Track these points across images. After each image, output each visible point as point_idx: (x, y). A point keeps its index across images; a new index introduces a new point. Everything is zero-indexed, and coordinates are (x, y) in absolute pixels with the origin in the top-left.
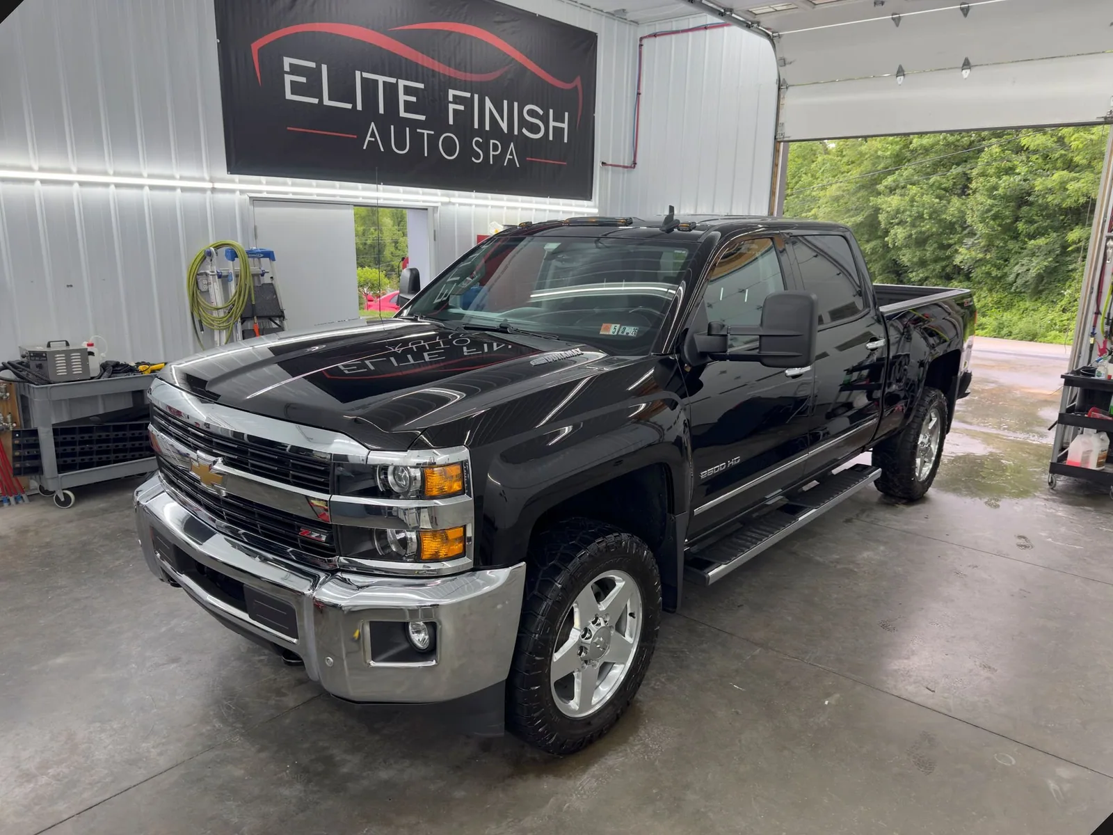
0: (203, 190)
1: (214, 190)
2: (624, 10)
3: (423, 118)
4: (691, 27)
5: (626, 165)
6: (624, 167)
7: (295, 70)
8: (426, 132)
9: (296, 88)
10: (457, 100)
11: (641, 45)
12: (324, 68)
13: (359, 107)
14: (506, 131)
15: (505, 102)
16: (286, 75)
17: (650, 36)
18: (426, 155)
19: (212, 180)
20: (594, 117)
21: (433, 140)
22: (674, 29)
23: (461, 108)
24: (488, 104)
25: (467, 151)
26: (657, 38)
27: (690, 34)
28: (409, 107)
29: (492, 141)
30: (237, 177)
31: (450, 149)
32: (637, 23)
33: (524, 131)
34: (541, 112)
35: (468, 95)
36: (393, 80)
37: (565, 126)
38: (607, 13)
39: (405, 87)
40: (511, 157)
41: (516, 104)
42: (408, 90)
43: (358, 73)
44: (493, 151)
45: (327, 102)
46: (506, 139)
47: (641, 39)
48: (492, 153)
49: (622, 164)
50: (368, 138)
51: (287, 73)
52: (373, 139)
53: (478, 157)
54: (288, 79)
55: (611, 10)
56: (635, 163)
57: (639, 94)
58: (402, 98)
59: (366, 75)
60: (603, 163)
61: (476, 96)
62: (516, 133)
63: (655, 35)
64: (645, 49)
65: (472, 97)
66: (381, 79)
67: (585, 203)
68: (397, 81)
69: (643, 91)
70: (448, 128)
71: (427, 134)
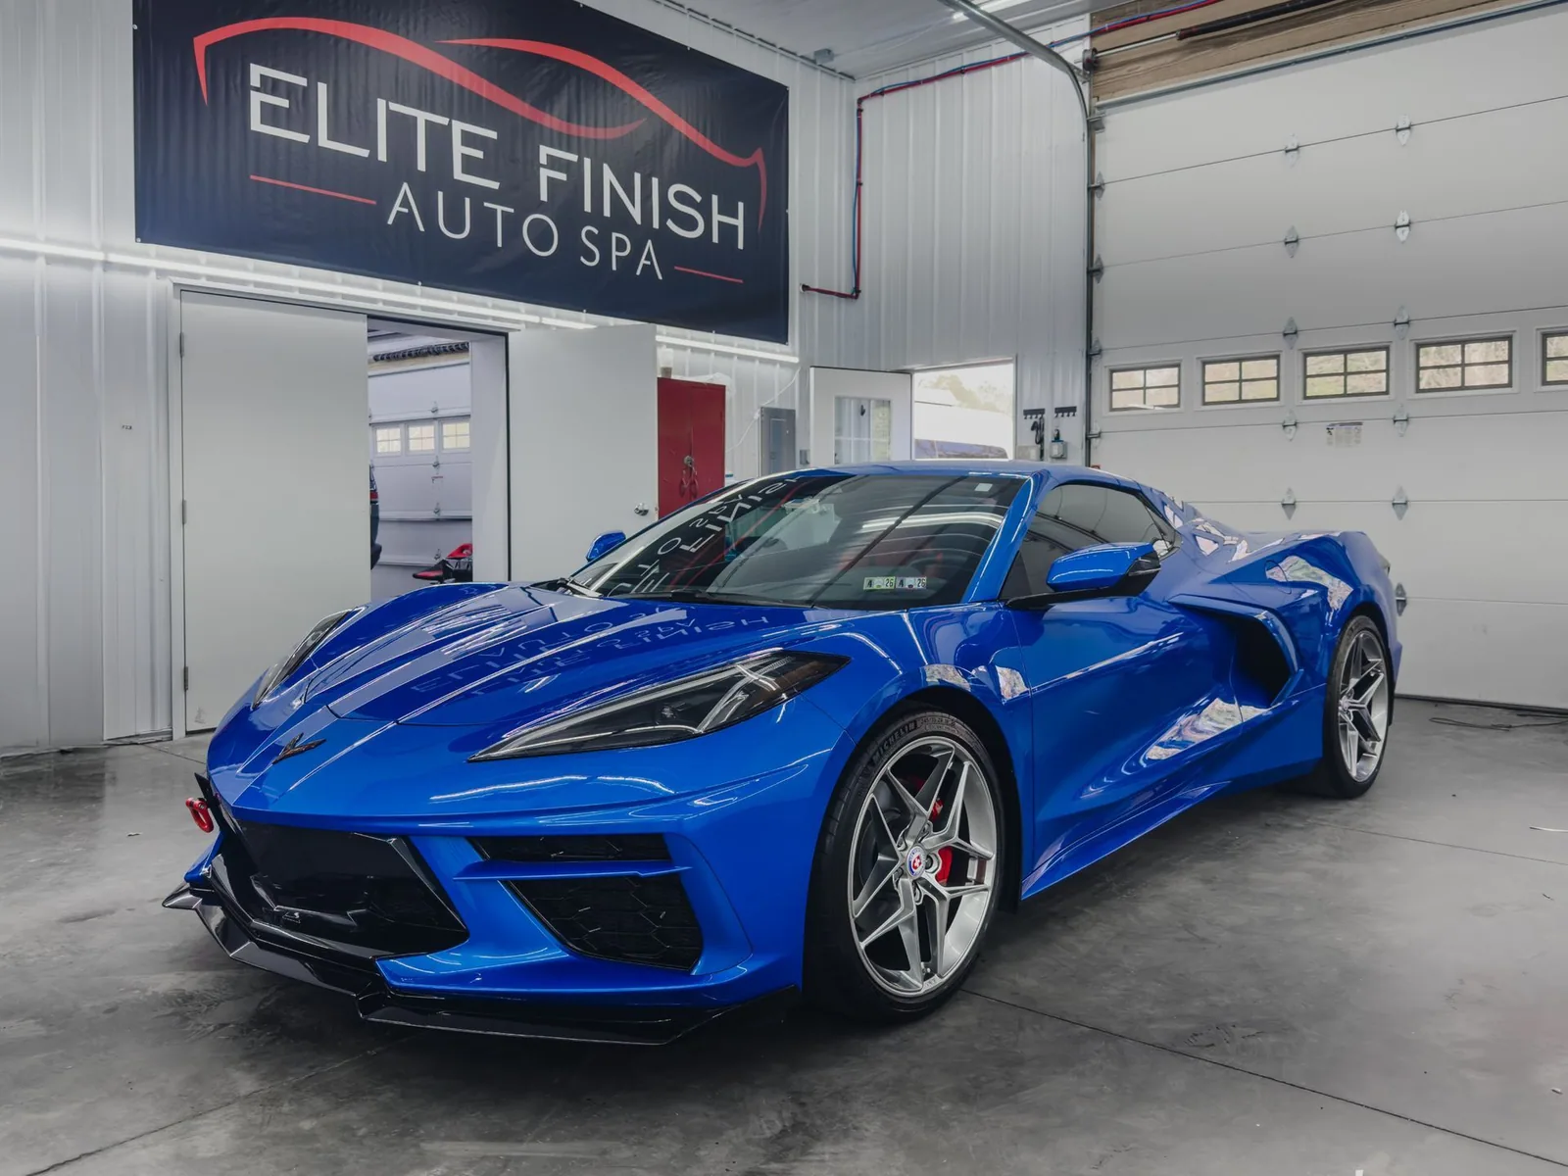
0: (88, 264)
1: (107, 265)
2: (829, 51)
3: (495, 185)
4: (938, 73)
5: (843, 291)
6: (840, 295)
7: (271, 86)
8: (500, 209)
9: (271, 114)
10: (554, 163)
11: (860, 111)
12: (322, 88)
13: (382, 156)
14: (638, 221)
15: (637, 177)
16: (253, 93)
17: (874, 94)
18: (500, 245)
19: (106, 249)
20: (787, 215)
21: (512, 224)
22: (911, 80)
23: (563, 177)
24: (608, 176)
25: (571, 246)
26: (886, 96)
27: (937, 83)
28: (469, 164)
29: (615, 235)
30: (152, 248)
31: (542, 237)
32: (851, 77)
33: (670, 223)
34: (698, 198)
35: (574, 158)
36: (444, 121)
37: (739, 222)
38: (802, 57)
39: (464, 133)
40: (649, 263)
41: (655, 181)
42: (469, 139)
43: (381, 103)
44: (617, 250)
45: (324, 141)
46: (640, 234)
47: (860, 101)
48: (615, 253)
49: (835, 290)
50: (397, 208)
51: (257, 90)
52: (406, 210)
53: (590, 256)
54: (256, 99)
55: (809, 53)
56: (857, 291)
57: (859, 184)
58: (459, 150)
59: (394, 107)
60: (805, 288)
61: (587, 162)
62: (656, 225)
63: (882, 93)
64: (865, 116)
65: (581, 162)
66: (422, 117)
67: (777, 346)
68: (450, 122)
69: (865, 179)
70: (540, 207)
71: (503, 211)
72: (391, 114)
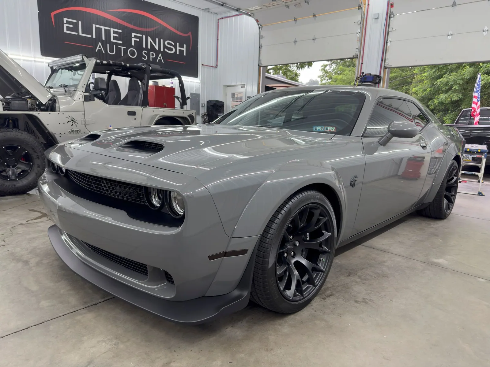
0: (31, 61)
1: (35, 61)
2: (208, 8)
4: (234, 15)
5: (213, 66)
6: (213, 67)
8: (122, 47)
10: (135, 37)
11: (218, 22)
12: (80, 23)
13: (94, 37)
14: (157, 49)
15: (157, 39)
16: (64, 24)
17: (221, 18)
19: (35, 58)
20: (198, 47)
22: (229, 16)
23: (138, 40)
24: (150, 39)
26: (223, 19)
27: (234, 17)
29: (151, 53)
30: (44, 57)
31: (133, 53)
32: (217, 14)
34: (173, 44)
35: (141, 35)
36: (109, 28)
37: (184, 49)
38: (203, 9)
40: (160, 59)
41: (162, 40)
42: (114, 32)
43: (94, 25)
44: (152, 56)
45: (81, 34)
46: (157, 52)
47: (218, 20)
48: (151, 57)
49: (211, 65)
50: (98, 48)
51: (65, 23)
52: (100, 48)
53: (145, 57)
54: (65, 26)
55: (204, 8)
56: (217, 66)
57: (218, 40)
59: (97, 26)
60: (202, 65)
61: (144, 36)
62: (162, 50)
63: (222, 18)
64: (219, 23)
65: (142, 36)
66: (103, 28)
67: (195, 78)
68: (110, 29)
69: (219, 39)
70: (132, 47)
71: (123, 48)
72: (96, 28)
